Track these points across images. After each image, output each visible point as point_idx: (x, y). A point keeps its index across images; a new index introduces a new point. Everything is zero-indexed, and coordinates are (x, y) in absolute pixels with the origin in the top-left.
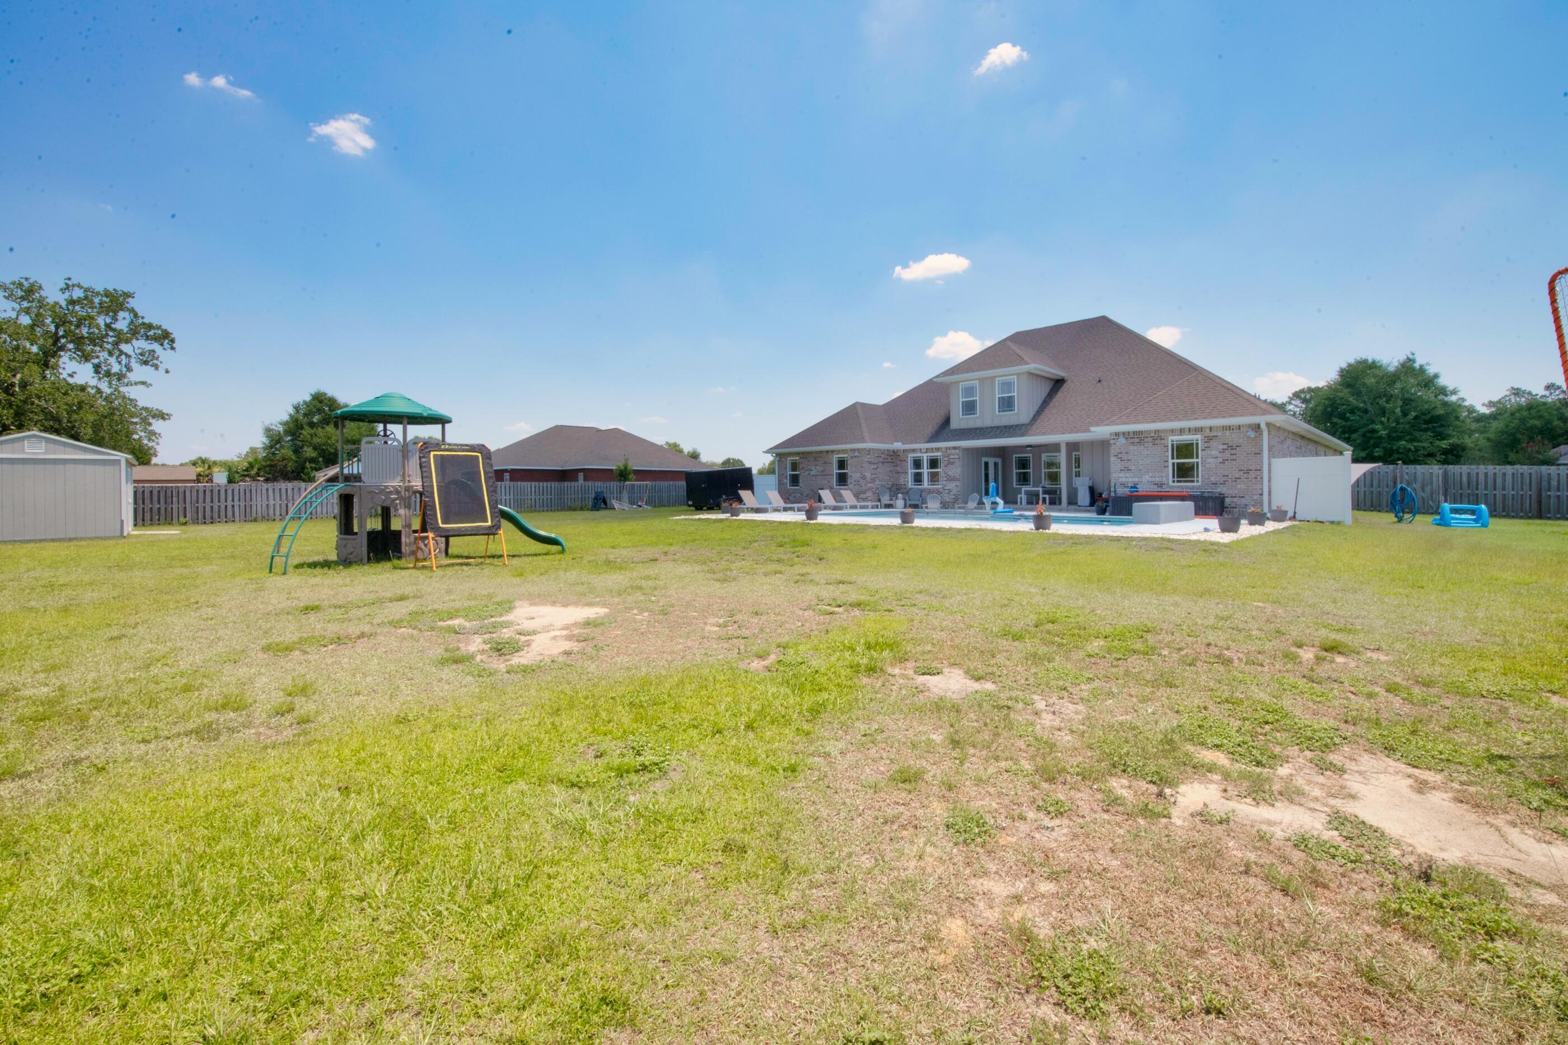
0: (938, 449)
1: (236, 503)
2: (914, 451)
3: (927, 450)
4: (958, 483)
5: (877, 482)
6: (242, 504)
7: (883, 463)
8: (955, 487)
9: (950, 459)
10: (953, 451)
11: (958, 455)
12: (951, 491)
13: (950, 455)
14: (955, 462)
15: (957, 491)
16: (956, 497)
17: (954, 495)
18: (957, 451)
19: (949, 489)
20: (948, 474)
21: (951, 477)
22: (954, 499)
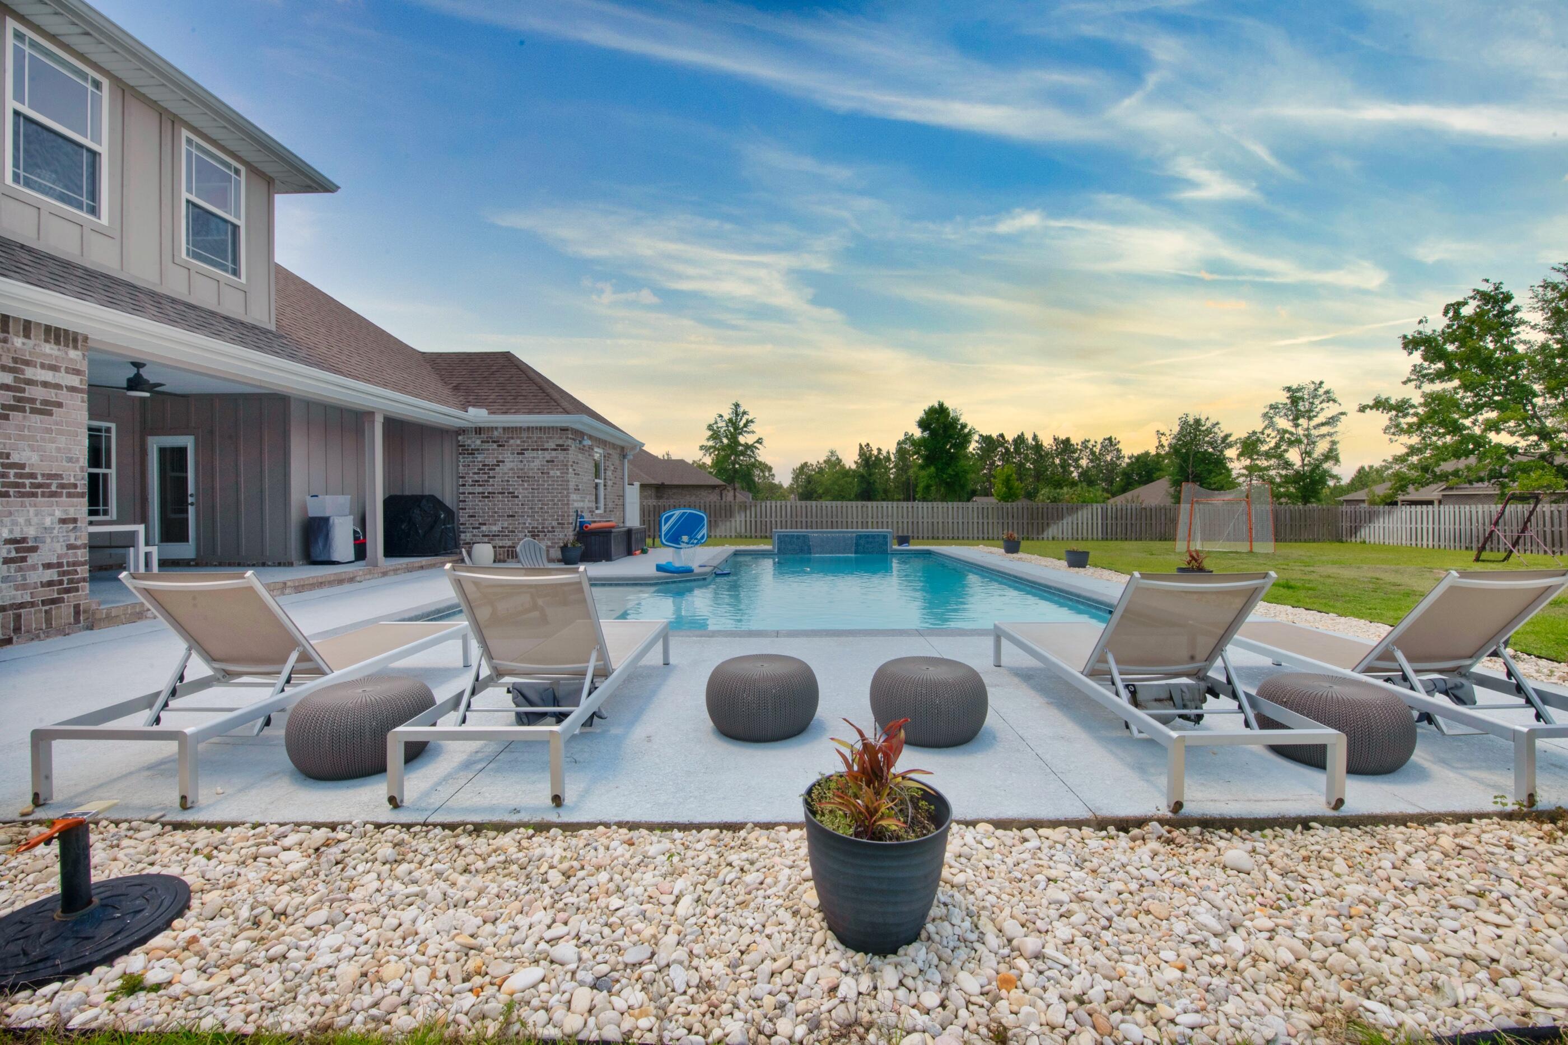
8: (57, 526)
9: (30, 382)
10: (49, 349)
11: (77, 372)
12: (34, 549)
13: (27, 363)
14: (59, 405)
15: (70, 547)
16: (65, 573)
17: (48, 566)
18: (73, 354)
19: (17, 535)
20: (15, 458)
21: (33, 476)
22: (50, 584)
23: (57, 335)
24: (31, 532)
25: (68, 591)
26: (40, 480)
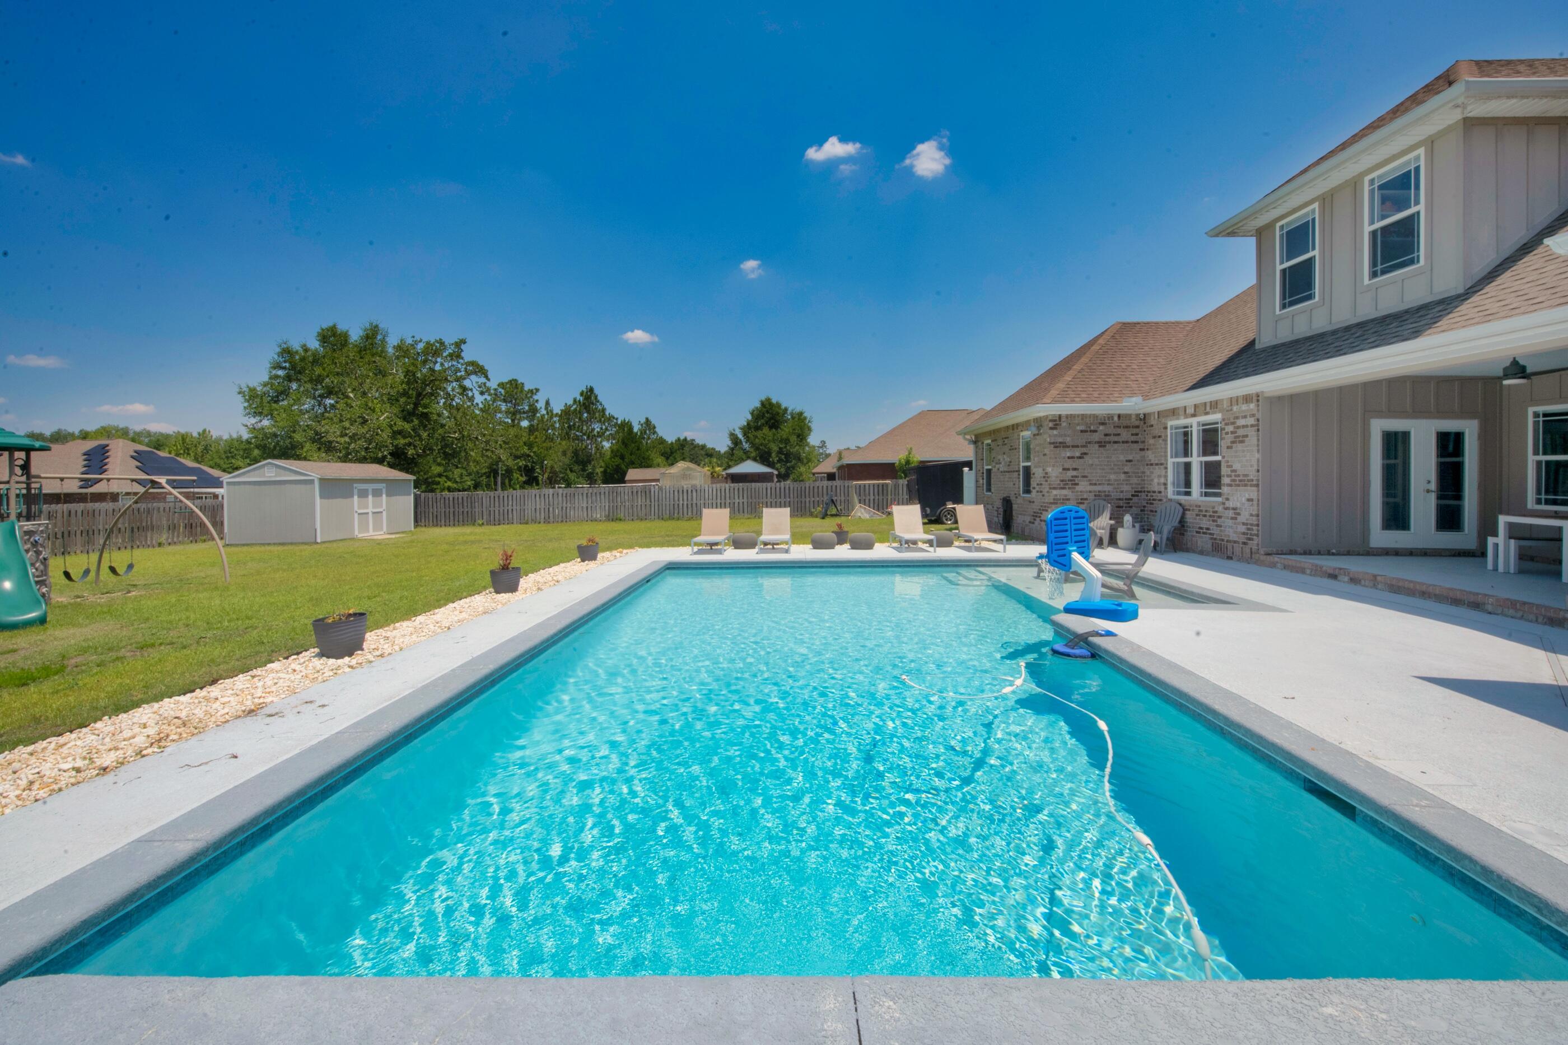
0: (1214, 405)
1: (514, 507)
2: (1174, 412)
3: (1199, 409)
4: (1252, 493)
5: (1083, 486)
6: (518, 508)
7: (1102, 444)
8: (1247, 502)
9: (1238, 427)
10: (1244, 407)
11: (1253, 415)
12: (1239, 514)
13: (1237, 418)
14: (1247, 436)
15: (1251, 515)
16: (1248, 529)
17: (1244, 524)
18: (1252, 406)
19: (1234, 506)
20: (1234, 468)
21: (1239, 476)
22: (1244, 533)
23: (1247, 399)
24: (1238, 505)
25: (1250, 539)
26: (1241, 478)
